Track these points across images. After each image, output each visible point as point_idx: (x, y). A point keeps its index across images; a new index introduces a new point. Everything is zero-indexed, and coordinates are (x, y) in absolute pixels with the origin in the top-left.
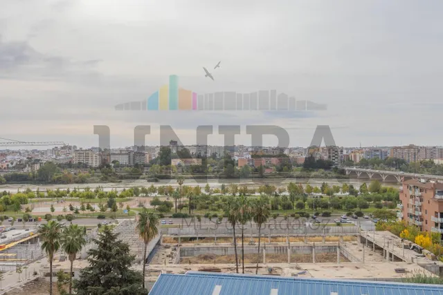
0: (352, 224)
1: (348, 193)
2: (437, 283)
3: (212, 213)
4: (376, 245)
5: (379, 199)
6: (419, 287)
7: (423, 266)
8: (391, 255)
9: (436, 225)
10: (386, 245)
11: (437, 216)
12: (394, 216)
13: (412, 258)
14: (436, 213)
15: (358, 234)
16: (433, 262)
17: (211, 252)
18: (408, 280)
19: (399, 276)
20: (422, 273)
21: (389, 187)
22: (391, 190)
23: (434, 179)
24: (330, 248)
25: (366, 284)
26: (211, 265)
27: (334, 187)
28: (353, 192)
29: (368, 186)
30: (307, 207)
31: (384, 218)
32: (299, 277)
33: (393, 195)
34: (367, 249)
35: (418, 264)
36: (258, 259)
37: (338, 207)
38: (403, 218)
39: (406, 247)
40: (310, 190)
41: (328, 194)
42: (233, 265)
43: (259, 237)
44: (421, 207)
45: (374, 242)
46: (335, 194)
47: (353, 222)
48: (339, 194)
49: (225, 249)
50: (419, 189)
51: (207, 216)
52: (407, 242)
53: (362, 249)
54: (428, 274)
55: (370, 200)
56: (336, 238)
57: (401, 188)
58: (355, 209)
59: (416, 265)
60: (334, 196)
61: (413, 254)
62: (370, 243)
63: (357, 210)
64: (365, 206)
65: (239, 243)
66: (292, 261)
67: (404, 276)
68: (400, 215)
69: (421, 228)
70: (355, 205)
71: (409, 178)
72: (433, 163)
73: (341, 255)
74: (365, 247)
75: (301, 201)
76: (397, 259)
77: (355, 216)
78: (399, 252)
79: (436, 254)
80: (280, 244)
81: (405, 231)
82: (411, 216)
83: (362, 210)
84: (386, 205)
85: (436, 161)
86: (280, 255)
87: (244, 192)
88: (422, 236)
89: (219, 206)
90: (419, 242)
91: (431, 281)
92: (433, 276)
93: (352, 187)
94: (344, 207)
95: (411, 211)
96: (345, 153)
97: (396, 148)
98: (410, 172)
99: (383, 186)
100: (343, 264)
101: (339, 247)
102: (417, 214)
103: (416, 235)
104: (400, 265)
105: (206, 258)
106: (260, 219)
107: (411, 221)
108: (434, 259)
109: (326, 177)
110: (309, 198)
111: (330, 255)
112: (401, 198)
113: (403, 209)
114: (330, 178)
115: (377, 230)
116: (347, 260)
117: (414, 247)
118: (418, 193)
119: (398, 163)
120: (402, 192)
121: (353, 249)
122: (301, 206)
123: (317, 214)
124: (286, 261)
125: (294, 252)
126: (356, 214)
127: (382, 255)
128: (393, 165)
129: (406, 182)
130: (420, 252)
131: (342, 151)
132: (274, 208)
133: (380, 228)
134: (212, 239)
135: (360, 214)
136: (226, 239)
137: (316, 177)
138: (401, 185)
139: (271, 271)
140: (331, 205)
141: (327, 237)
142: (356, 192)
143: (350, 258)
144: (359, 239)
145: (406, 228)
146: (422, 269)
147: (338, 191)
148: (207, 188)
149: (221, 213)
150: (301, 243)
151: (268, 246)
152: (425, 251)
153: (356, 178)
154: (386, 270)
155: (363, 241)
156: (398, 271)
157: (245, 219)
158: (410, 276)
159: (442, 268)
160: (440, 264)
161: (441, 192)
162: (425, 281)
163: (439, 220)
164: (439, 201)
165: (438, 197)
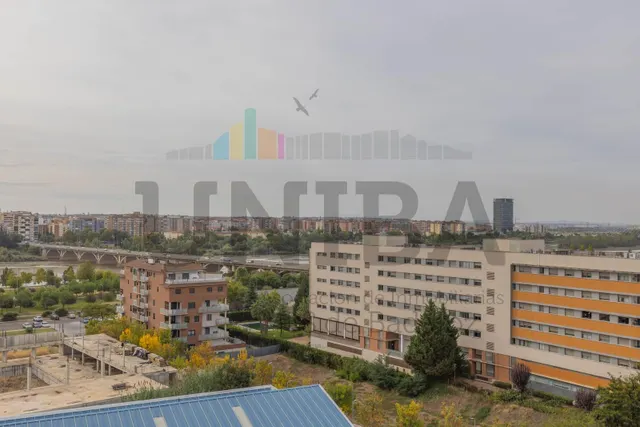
0: (51, 329)
1: (44, 283)
2: (166, 396)
4: (86, 356)
5: (90, 290)
6: (145, 404)
7: (150, 376)
8: (107, 366)
9: (167, 318)
10: (101, 353)
11: (167, 308)
12: (111, 311)
13: (136, 368)
14: (167, 303)
15: (59, 342)
16: (161, 369)
18: (130, 398)
19: (118, 394)
20: (147, 386)
21: (105, 271)
22: (108, 274)
23: (164, 259)
24: (14, 368)
25: (71, 413)
27: (23, 274)
28: (51, 279)
29: (75, 271)
31: (97, 315)
33: (111, 283)
34: (73, 363)
35: (144, 375)
37: (29, 305)
38: (123, 314)
39: (127, 353)
41: (14, 285)
44: (147, 297)
45: (84, 352)
46: (24, 285)
47: (52, 326)
48: (31, 284)
50: (145, 273)
52: (129, 346)
53: (66, 363)
54: (156, 386)
55: (77, 291)
56: (25, 352)
57: (123, 272)
58: (55, 305)
59: (139, 376)
60: (23, 288)
61: (137, 361)
62: (78, 353)
63: (59, 306)
64: (72, 301)
67: (124, 393)
68: (120, 309)
69: (147, 324)
70: (55, 300)
71: (133, 258)
72: (163, 237)
73: (34, 376)
74: (71, 361)
76: (116, 371)
77: (55, 316)
78: (118, 361)
79: (166, 358)
81: (127, 331)
82: (134, 310)
83: (66, 306)
84: (101, 297)
85: (167, 235)
88: (148, 336)
90: (144, 344)
91: (159, 394)
92: (161, 387)
93: (51, 273)
94: (38, 304)
95: (135, 303)
96: (41, 221)
97: (116, 217)
98: (135, 249)
99: (97, 270)
100: (37, 390)
101: (30, 365)
102: (142, 306)
103: (140, 336)
104: (119, 379)
107: (135, 316)
108: (163, 364)
109: (10, 259)
111: (16, 379)
112: (122, 285)
113: (124, 301)
114: (16, 261)
115: (89, 333)
116: (42, 383)
117: (138, 351)
118: (144, 278)
119: (118, 238)
120: (124, 277)
121: (52, 366)
126: (57, 313)
127: (95, 368)
128: (111, 241)
129: (130, 264)
130: (145, 356)
131: (36, 220)
133: (92, 330)
135: (62, 313)
138: (123, 268)
140: (19, 303)
141: (11, 353)
142: (58, 281)
143: (46, 381)
144: (61, 350)
145: (128, 327)
146: (148, 380)
147: (28, 281)
152: (153, 355)
153: (58, 259)
154: (99, 389)
155: (67, 351)
156: (116, 388)
158: (132, 392)
159: (172, 375)
160: (171, 369)
161: (173, 277)
162: (151, 395)
163: (170, 312)
164: (170, 288)
165: (169, 282)
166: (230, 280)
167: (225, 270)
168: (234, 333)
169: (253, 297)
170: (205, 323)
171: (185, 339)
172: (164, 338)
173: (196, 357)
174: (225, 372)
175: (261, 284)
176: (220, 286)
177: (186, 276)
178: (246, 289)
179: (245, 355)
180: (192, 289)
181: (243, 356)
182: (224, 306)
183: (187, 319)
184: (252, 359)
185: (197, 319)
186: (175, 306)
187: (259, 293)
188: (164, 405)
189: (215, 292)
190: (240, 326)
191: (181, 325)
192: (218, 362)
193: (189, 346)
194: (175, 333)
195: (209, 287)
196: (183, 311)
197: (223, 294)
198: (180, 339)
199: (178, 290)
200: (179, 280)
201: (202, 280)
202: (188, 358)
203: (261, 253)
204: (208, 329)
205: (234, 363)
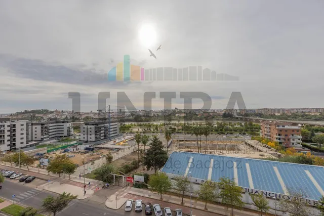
0: (241, 137)
1: (239, 126)
2: (277, 161)
3: (190, 132)
4: (251, 145)
5: (252, 128)
6: (270, 162)
7: (271, 154)
8: (257, 149)
9: (277, 138)
10: (256, 145)
12: (258, 135)
13: (267, 151)
14: (277, 134)
15: (244, 141)
16: (276, 153)
17: (189, 145)
18: (265, 159)
19: (261, 157)
20: (271, 157)
21: (256, 124)
22: (257, 125)
23: (275, 121)
24: (233, 145)
25: (247, 159)
26: (189, 150)
27: (234, 123)
28: (241, 126)
30: (224, 131)
31: (254, 135)
32: (221, 155)
33: (258, 127)
34: (248, 147)
36: (206, 148)
37: (236, 131)
38: (262, 136)
39: (264, 146)
40: (225, 124)
41: (232, 126)
42: (197, 150)
43: (206, 141)
44: (270, 131)
48: (236, 126)
49: (194, 144)
51: (188, 133)
52: (264, 145)
53: (245, 146)
54: (274, 157)
55: (248, 128)
56: (235, 142)
57: (261, 124)
58: (242, 132)
59: (268, 154)
60: (234, 127)
61: (267, 149)
62: (249, 144)
63: (243, 132)
64: (247, 131)
65: (199, 143)
66: (219, 149)
67: (263, 157)
68: (261, 134)
69: (270, 139)
70: (242, 130)
71: (265, 120)
72: (275, 115)
73: (237, 148)
75: (221, 128)
76: (260, 151)
77: (242, 134)
78: (261, 148)
79: (277, 150)
80: (214, 143)
82: (266, 135)
83: (245, 132)
84: (255, 130)
85: (276, 114)
86: (214, 147)
87: (201, 125)
88: (270, 143)
89: (192, 130)
90: (269, 145)
91: (274, 160)
92: (276, 158)
93: (241, 124)
95: (266, 133)
96: (238, 111)
97: (259, 109)
98: (265, 118)
99: (254, 123)
100: (238, 151)
101: (236, 145)
102: (268, 134)
103: (268, 142)
104: (261, 153)
105: (188, 147)
106: (206, 134)
107: (266, 137)
108: (276, 151)
109: (231, 120)
110: (225, 128)
111: (233, 148)
112: (261, 128)
113: (262, 132)
117: (267, 147)
118: (268, 126)
119: (260, 115)
120: (262, 126)
121: (242, 146)
122: (221, 130)
123: (228, 133)
124: (216, 149)
125: (219, 146)
127: (254, 149)
128: (258, 116)
130: (270, 148)
132: (212, 131)
133: (253, 139)
134: (190, 141)
135: (244, 134)
136: (194, 141)
137: (227, 120)
139: (211, 153)
140: (233, 130)
141: (232, 142)
143: (240, 150)
145: (264, 139)
148: (188, 124)
149: (193, 132)
150: (222, 143)
151: (210, 144)
152: (272, 148)
153: (243, 120)
154: (256, 155)
155: (246, 143)
156: (260, 155)
157: (201, 134)
158: (266, 157)
159: (279, 156)
160: (279, 153)
161: (279, 126)
162: (272, 160)
163: (278, 137)
164: (278, 129)
165: (277, 128)
166: (302, 128)
167: (300, 125)
168: (304, 146)
169: (313, 135)
170: (292, 141)
171: (284, 145)
172: (276, 144)
173: (288, 151)
174: (300, 158)
175: (317, 131)
176: (298, 131)
177: (284, 126)
178: (310, 132)
179: (310, 154)
180: (286, 130)
181: (309, 154)
182: (300, 137)
183: (285, 139)
184: (313, 156)
185: (289, 140)
186: (279, 135)
187: (316, 134)
188: (277, 163)
189: (296, 132)
190: (308, 144)
191: (282, 141)
192: (298, 155)
193: (286, 148)
194: (280, 143)
195: (293, 130)
196: (283, 137)
197: (300, 132)
198: (282, 145)
199: (281, 130)
200: (281, 127)
201: (290, 128)
202: (285, 151)
203: (316, 120)
204: (293, 143)
205: (305, 155)
